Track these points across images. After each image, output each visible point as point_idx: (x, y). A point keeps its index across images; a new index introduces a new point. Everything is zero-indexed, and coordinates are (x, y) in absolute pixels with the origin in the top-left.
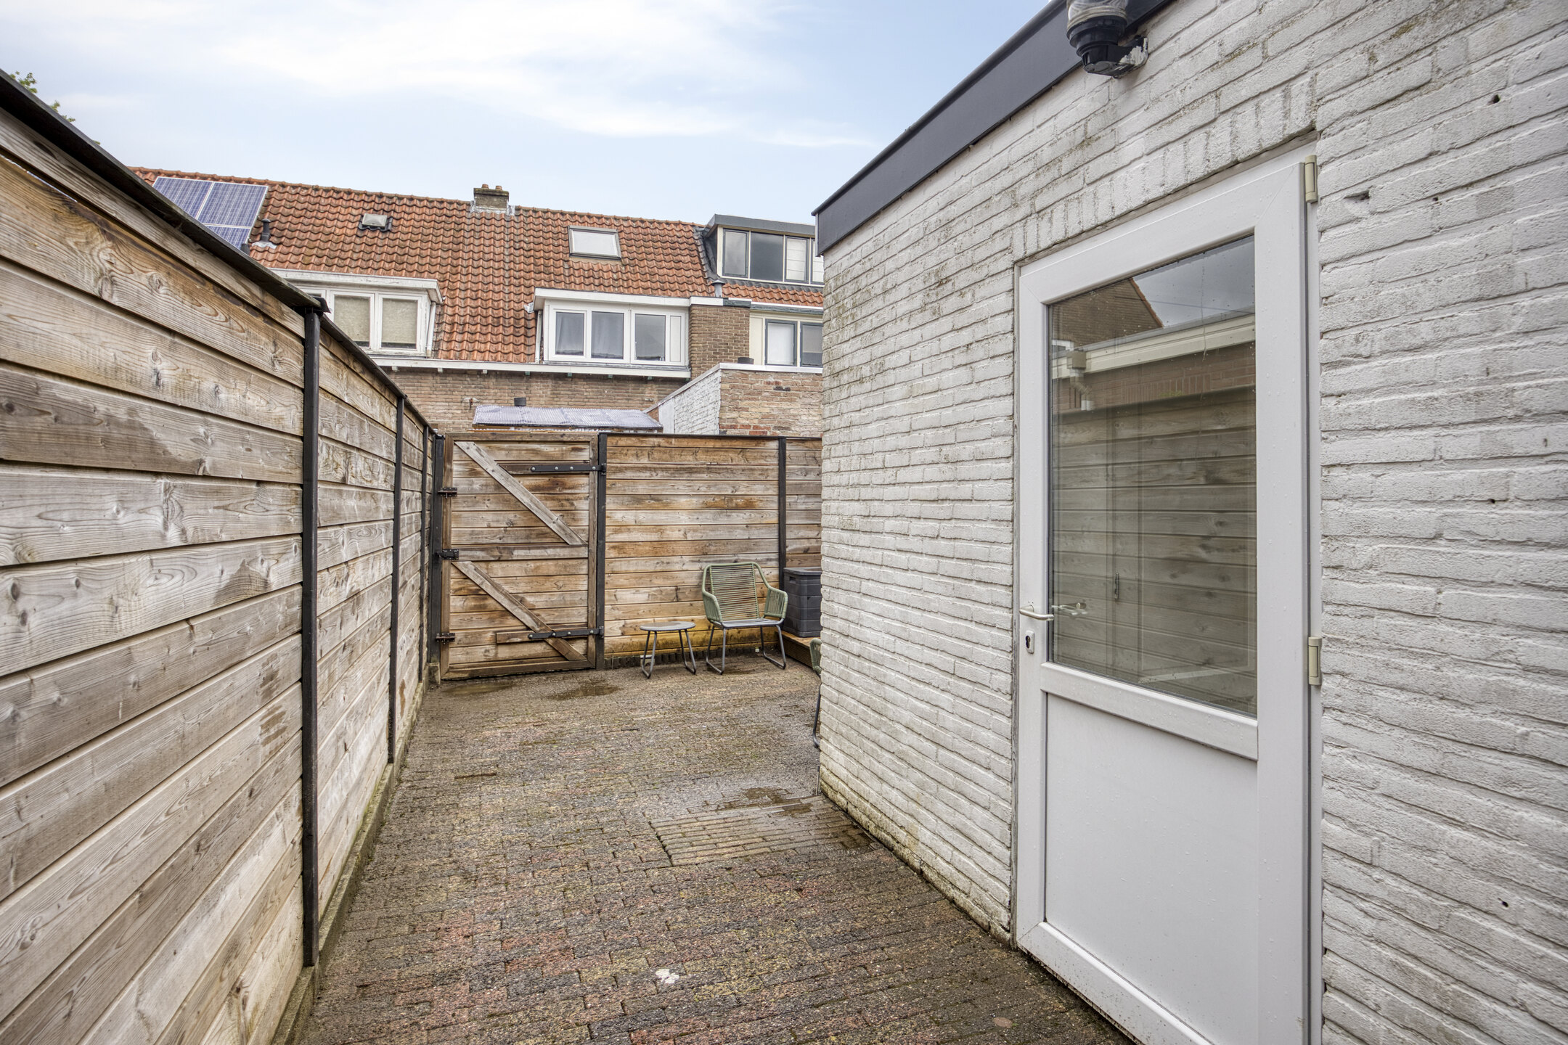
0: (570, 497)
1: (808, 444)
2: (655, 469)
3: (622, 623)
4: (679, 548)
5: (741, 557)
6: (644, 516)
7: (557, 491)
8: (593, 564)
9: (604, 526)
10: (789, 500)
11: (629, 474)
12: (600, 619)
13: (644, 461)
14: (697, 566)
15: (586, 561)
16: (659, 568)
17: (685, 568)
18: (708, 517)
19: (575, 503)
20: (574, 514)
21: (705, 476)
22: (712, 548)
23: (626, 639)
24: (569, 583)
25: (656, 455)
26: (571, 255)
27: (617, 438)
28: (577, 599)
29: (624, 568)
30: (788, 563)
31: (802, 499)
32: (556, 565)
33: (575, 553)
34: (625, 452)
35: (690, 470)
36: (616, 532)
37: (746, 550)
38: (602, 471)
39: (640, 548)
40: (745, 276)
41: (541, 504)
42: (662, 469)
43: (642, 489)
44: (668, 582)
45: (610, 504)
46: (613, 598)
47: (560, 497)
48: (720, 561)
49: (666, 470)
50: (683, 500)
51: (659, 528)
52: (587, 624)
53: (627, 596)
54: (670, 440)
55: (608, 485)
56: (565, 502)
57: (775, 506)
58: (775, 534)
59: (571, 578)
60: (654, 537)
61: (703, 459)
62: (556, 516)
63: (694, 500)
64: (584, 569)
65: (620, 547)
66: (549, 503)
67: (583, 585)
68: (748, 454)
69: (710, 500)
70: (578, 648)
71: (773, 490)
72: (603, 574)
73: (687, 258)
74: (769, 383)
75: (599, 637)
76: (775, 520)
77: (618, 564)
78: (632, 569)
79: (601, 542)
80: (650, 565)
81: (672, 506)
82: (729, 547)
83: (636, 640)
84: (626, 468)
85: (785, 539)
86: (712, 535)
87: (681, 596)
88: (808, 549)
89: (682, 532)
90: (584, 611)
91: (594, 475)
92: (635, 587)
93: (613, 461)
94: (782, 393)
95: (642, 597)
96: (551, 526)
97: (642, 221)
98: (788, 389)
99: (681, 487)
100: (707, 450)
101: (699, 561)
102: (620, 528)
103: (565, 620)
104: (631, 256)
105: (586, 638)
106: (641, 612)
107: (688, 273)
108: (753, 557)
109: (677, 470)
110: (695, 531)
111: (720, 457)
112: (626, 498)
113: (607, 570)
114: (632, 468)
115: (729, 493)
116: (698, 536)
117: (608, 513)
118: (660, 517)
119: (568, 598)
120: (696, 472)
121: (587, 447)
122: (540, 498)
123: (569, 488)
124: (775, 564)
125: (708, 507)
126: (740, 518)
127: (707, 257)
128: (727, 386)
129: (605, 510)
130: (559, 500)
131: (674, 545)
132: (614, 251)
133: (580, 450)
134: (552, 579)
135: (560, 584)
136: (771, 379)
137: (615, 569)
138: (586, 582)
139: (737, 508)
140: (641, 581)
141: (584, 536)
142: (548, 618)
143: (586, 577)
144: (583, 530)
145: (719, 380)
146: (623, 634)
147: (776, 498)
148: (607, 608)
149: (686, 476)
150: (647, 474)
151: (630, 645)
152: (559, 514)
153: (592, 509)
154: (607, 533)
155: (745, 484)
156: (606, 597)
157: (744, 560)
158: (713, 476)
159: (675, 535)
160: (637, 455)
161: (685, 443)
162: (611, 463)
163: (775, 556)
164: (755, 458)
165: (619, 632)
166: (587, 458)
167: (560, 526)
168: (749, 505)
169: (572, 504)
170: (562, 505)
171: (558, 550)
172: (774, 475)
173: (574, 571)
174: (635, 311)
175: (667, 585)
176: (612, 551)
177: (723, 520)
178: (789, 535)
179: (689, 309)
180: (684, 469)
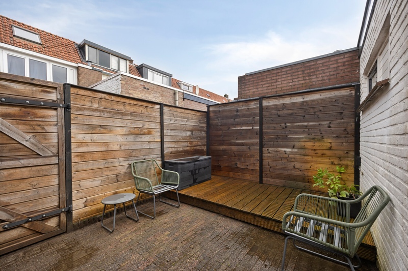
0: (41, 123)
1: (171, 108)
2: (103, 111)
3: (85, 199)
4: (118, 154)
5: (147, 157)
6: (96, 137)
7: (29, 118)
8: (63, 167)
9: (70, 143)
10: (165, 131)
11: (86, 112)
12: (69, 200)
13: (96, 105)
14: (127, 163)
15: (56, 166)
16: (106, 166)
17: (121, 164)
18: (131, 138)
19: (45, 127)
20: (45, 135)
21: (129, 118)
22: (134, 153)
23: (88, 209)
24: (44, 182)
25: (103, 103)
26: (14, 36)
27: (78, 90)
28: (50, 191)
29: (85, 168)
30: (165, 158)
31: (169, 131)
32: (30, 171)
33: (47, 161)
34: (83, 98)
35: (122, 114)
36: (78, 146)
37: (149, 154)
38: (67, 108)
39: (95, 155)
40: (97, 64)
41: (13, 127)
42: (107, 112)
43: (95, 121)
44: (112, 173)
45: (74, 129)
46: (78, 186)
47: (32, 123)
48: (138, 160)
49: (109, 112)
50: (119, 129)
51: (106, 143)
52: (59, 206)
53: (87, 184)
54: (111, 96)
55: (72, 118)
56: (36, 127)
57: (159, 134)
58: (160, 146)
59: (44, 178)
60: (103, 149)
61: (128, 109)
62: (28, 136)
63: (125, 129)
64: (55, 170)
65: (82, 155)
66: (21, 127)
67: (55, 181)
68: (148, 109)
69: (132, 129)
70: (52, 223)
71: (158, 127)
72: (71, 172)
73: (73, 52)
74: (141, 85)
75: (69, 212)
76: (159, 140)
77: (80, 165)
78: (90, 168)
79: (68, 153)
80: (101, 165)
81: (113, 132)
82: (142, 152)
83: (94, 208)
84: (85, 109)
85: (164, 148)
86: (134, 147)
87: (119, 179)
88: (172, 152)
89: (119, 146)
90: (56, 198)
91: (61, 111)
92: (93, 178)
93: (75, 103)
94: (146, 90)
95: (97, 182)
96: (24, 143)
97: (51, 34)
98: (148, 89)
99: (118, 122)
100: (130, 105)
101: (128, 160)
102: (81, 144)
103: (40, 207)
104: (47, 45)
105: (59, 215)
106: (96, 192)
107: (74, 57)
108: (151, 156)
109: (116, 113)
110: (125, 145)
111: (136, 109)
112: (85, 126)
113: (73, 170)
114: (88, 109)
115: (141, 127)
116: (127, 148)
117: (72, 135)
118: (106, 138)
119: (42, 192)
120: (125, 115)
121: (54, 91)
122: (12, 123)
123: (40, 117)
124: (160, 159)
125: (131, 133)
126: (146, 139)
127: (81, 54)
128: (124, 82)
129: (70, 133)
130: (31, 125)
131: (114, 153)
132: (38, 41)
133: (49, 92)
134: (26, 181)
135: (35, 183)
136: (142, 84)
137: (79, 169)
138: (57, 179)
139: (144, 134)
140: (96, 174)
141: (55, 150)
142: (22, 209)
143: (57, 176)
144: (54, 146)
145: (119, 79)
146: (85, 206)
147: (159, 130)
148: (74, 193)
149: (120, 117)
150: (98, 114)
151: (90, 212)
152: (31, 135)
153: (60, 132)
154: (72, 147)
155: (147, 123)
156: (73, 186)
157: (148, 158)
158: (133, 118)
159: (115, 147)
160: (91, 102)
161: (119, 99)
162: (73, 104)
163: (160, 155)
164: (151, 112)
165: (83, 205)
166: (55, 98)
167: (33, 144)
168: (149, 133)
169: (44, 129)
170: (34, 129)
171: (32, 160)
172: (158, 120)
173: (47, 173)
174: (52, 64)
175: (111, 174)
176: (76, 158)
177: (139, 140)
178: (166, 146)
179: (77, 68)
180: (119, 113)
